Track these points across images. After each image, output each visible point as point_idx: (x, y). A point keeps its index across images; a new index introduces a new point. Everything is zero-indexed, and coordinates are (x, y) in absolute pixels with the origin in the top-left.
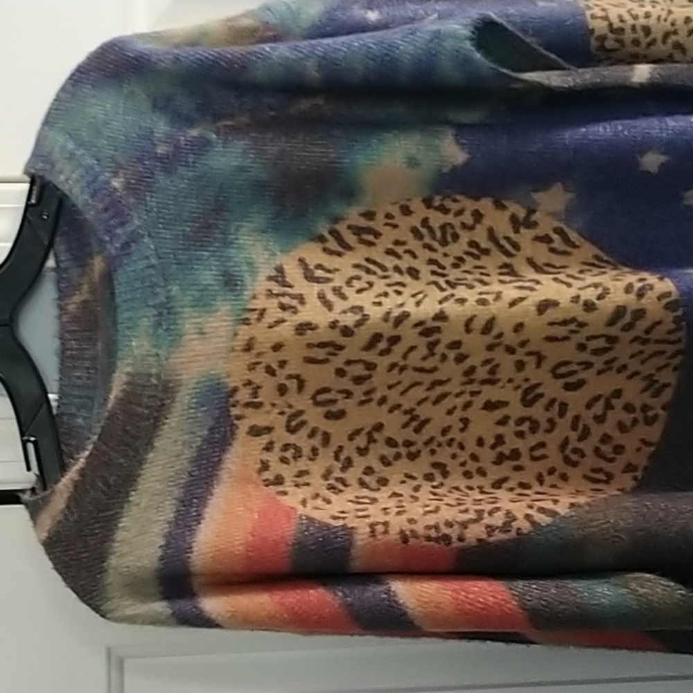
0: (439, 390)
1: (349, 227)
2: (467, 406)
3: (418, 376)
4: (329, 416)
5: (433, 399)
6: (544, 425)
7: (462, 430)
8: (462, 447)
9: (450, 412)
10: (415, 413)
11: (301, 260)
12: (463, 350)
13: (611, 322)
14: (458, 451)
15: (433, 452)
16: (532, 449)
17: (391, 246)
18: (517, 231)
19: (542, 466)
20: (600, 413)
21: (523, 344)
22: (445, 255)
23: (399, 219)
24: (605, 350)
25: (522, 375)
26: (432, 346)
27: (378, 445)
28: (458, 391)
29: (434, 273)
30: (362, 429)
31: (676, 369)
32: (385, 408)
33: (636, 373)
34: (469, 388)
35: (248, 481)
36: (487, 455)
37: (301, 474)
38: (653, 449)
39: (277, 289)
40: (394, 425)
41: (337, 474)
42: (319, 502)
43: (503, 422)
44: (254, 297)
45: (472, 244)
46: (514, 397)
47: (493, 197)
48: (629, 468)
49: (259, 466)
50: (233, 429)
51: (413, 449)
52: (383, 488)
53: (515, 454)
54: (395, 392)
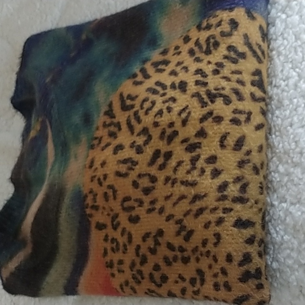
0: (199, 204)
2: (220, 221)
3: (183, 189)
4: (131, 220)
5: (194, 212)
7: (216, 244)
8: (215, 260)
9: (206, 227)
11: (121, 95)
30: (150, 233)
39: (108, 120)
41: (138, 267)
43: (251, 241)
50: (89, 224)
54: (169, 203)
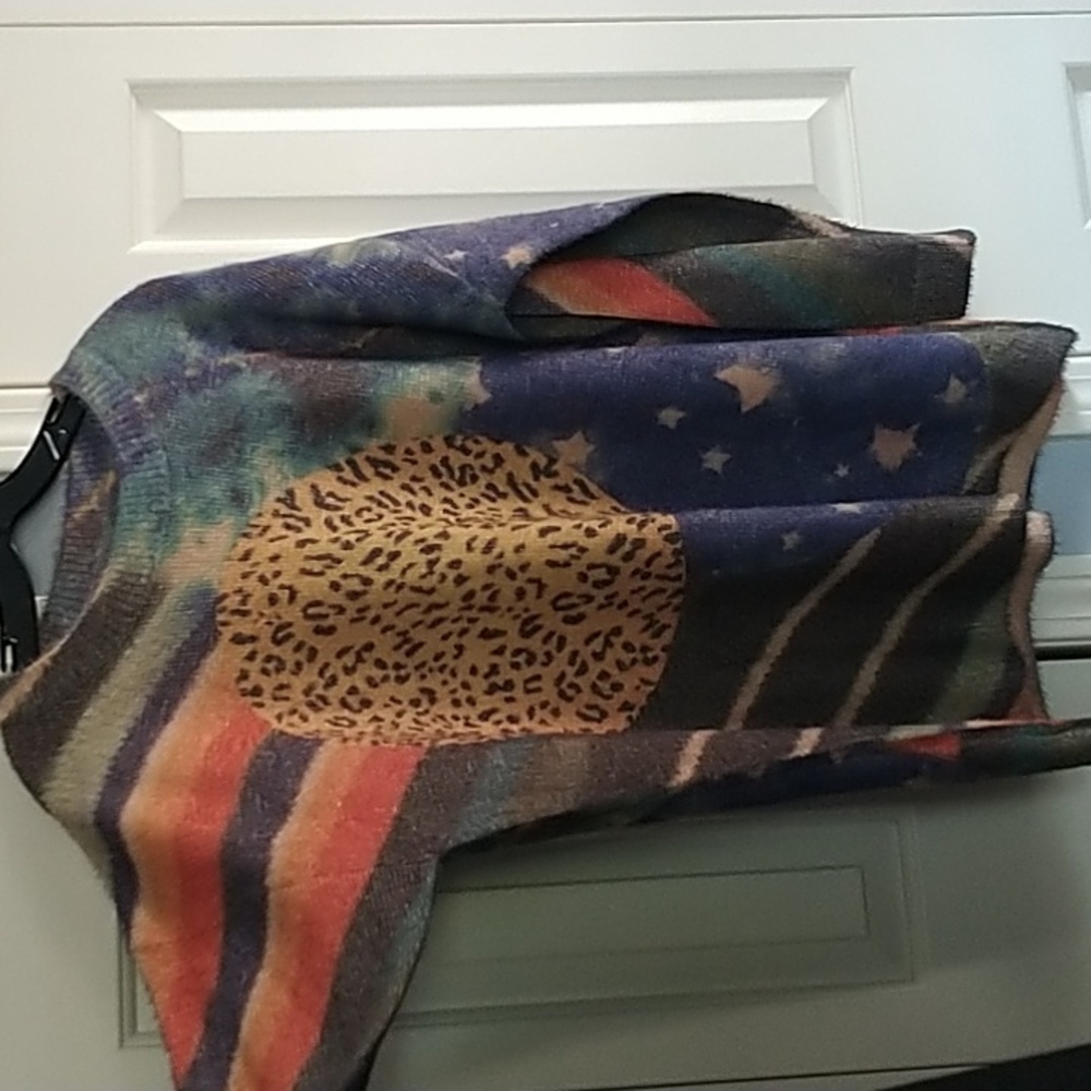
0: (436, 614)
1: (368, 459)
2: (464, 632)
3: (415, 597)
4: (318, 631)
5: (429, 623)
6: (541, 658)
7: (456, 657)
8: (454, 674)
9: (445, 638)
10: (408, 636)
11: (314, 487)
12: (463, 570)
13: (612, 550)
14: (449, 678)
15: (423, 677)
16: (527, 681)
17: (408, 482)
18: (536, 478)
19: (536, 699)
20: (598, 650)
21: (524, 568)
22: (462, 495)
23: (419, 455)
24: (606, 583)
25: (522, 604)
26: (432, 564)
27: (366, 665)
28: (457, 615)
29: (446, 511)
30: (352, 647)
31: (677, 609)
32: (377, 628)
33: (636, 612)
34: (467, 614)
35: (226, 688)
36: (479, 684)
37: (281, 687)
38: (652, 688)
39: (284, 510)
40: (385, 647)
41: (319, 691)
42: (295, 719)
43: (499, 651)
44: (260, 515)
45: (490, 486)
46: (513, 628)
47: (514, 441)
48: (626, 707)
49: (236, 675)
50: (216, 635)
51: (403, 673)
52: (365, 711)
53: (509, 685)
54: (390, 612)
